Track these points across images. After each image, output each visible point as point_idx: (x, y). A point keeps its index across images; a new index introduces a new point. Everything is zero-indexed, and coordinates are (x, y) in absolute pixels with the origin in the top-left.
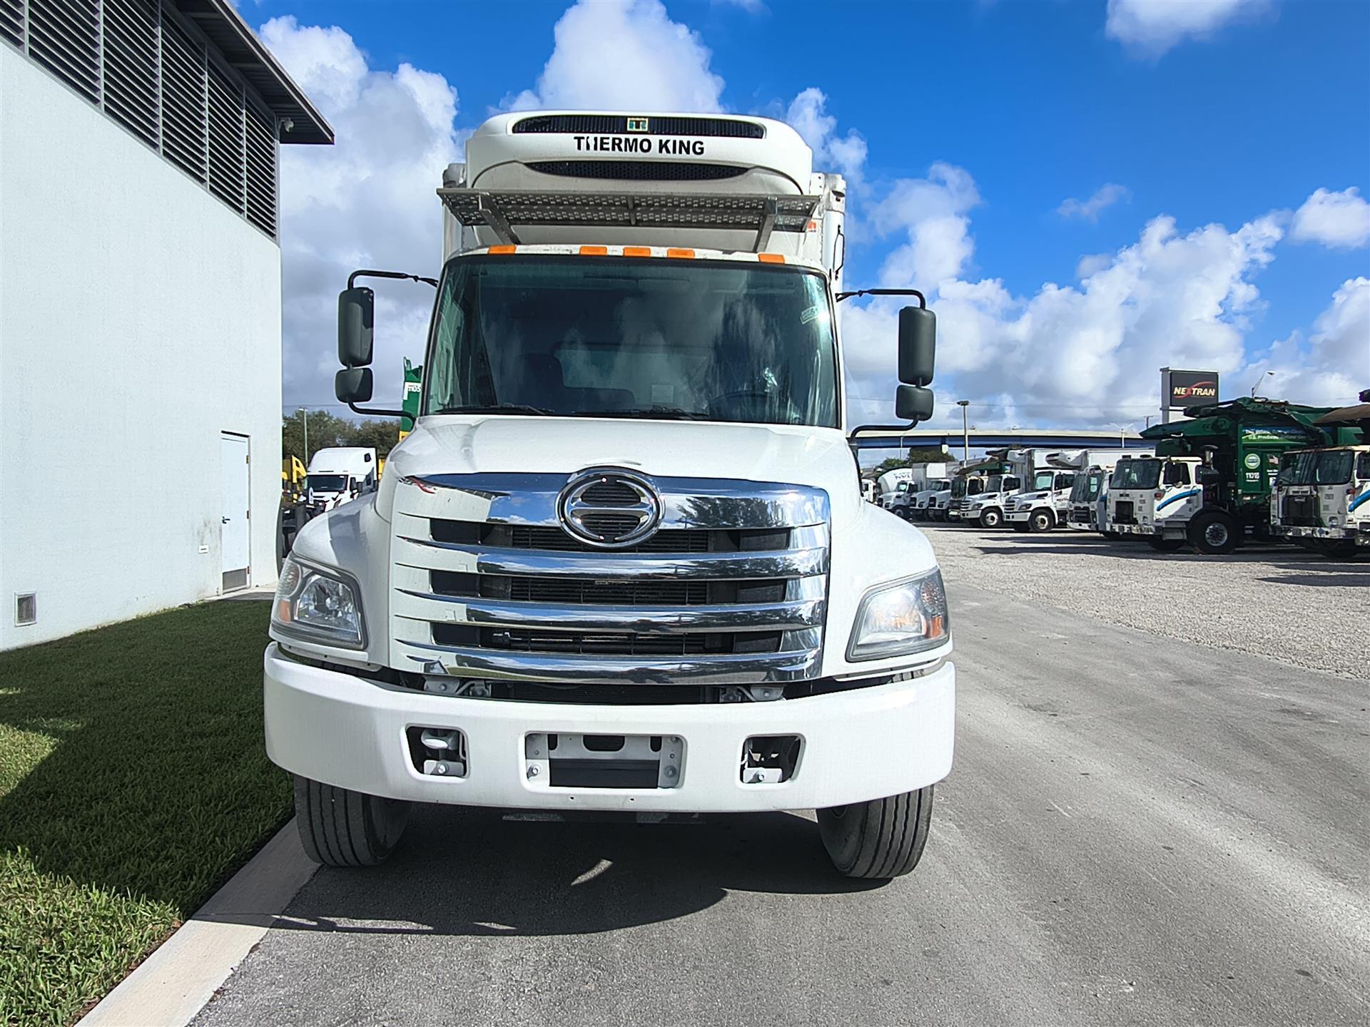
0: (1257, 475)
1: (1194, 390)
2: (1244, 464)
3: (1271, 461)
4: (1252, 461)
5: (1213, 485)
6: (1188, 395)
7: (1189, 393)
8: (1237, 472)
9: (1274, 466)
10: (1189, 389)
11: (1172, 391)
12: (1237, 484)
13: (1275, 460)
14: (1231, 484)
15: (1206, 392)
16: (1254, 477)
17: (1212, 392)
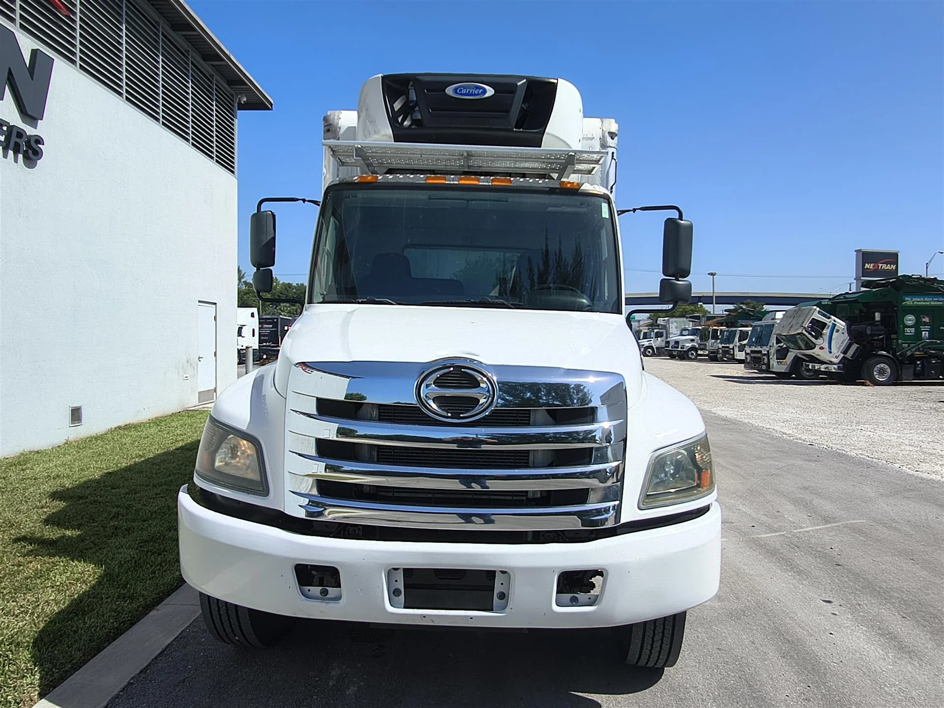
0: (913, 330)
1: (880, 265)
2: (904, 322)
3: (924, 320)
4: (910, 319)
5: (881, 337)
6: (876, 270)
7: (876, 267)
8: (898, 328)
9: (925, 324)
10: (876, 265)
11: (864, 266)
12: (898, 336)
13: (927, 320)
14: (893, 336)
15: (889, 267)
16: (910, 331)
17: (894, 267)
